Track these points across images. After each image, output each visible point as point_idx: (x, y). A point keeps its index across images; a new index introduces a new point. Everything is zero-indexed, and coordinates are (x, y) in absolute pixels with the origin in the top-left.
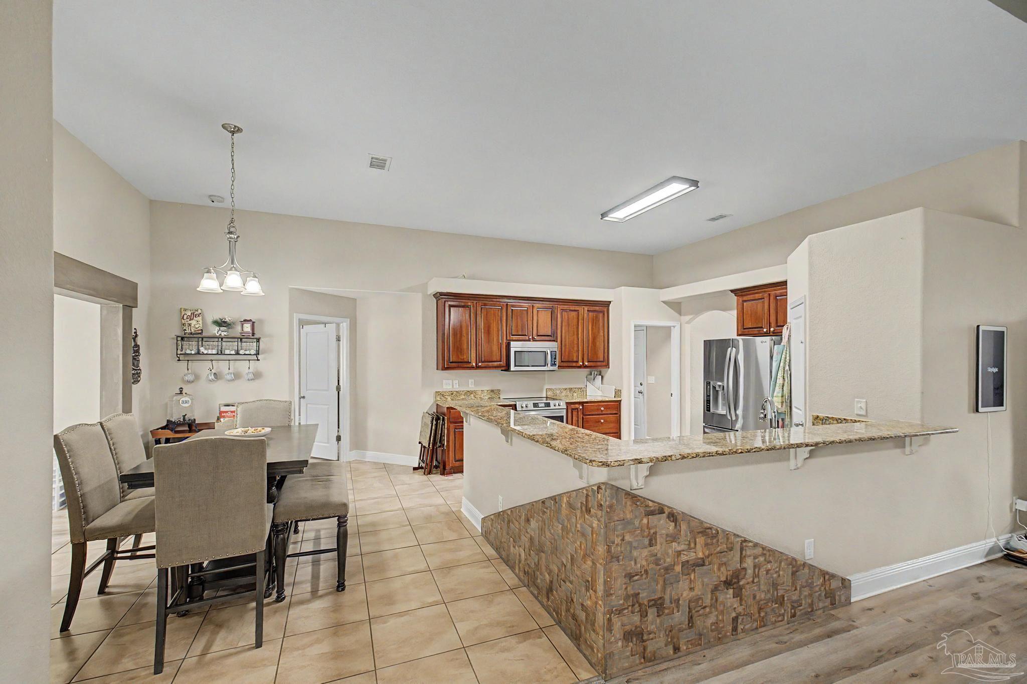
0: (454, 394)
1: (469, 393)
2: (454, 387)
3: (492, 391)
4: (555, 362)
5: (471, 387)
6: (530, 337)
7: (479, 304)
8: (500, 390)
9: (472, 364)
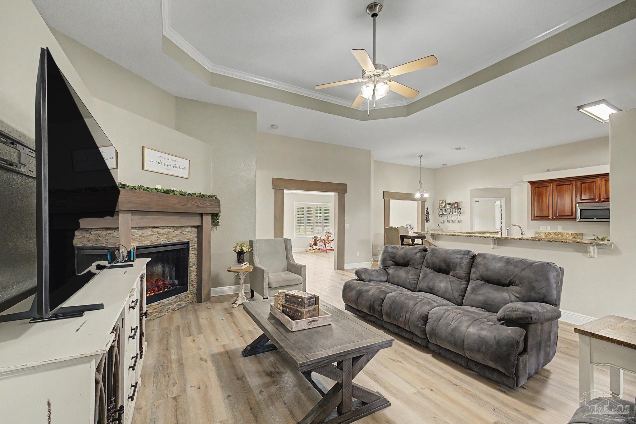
1: (557, 234)
2: (549, 230)
3: (576, 234)
6: (597, 200)
7: (555, 184)
8: (582, 234)
9: (550, 217)
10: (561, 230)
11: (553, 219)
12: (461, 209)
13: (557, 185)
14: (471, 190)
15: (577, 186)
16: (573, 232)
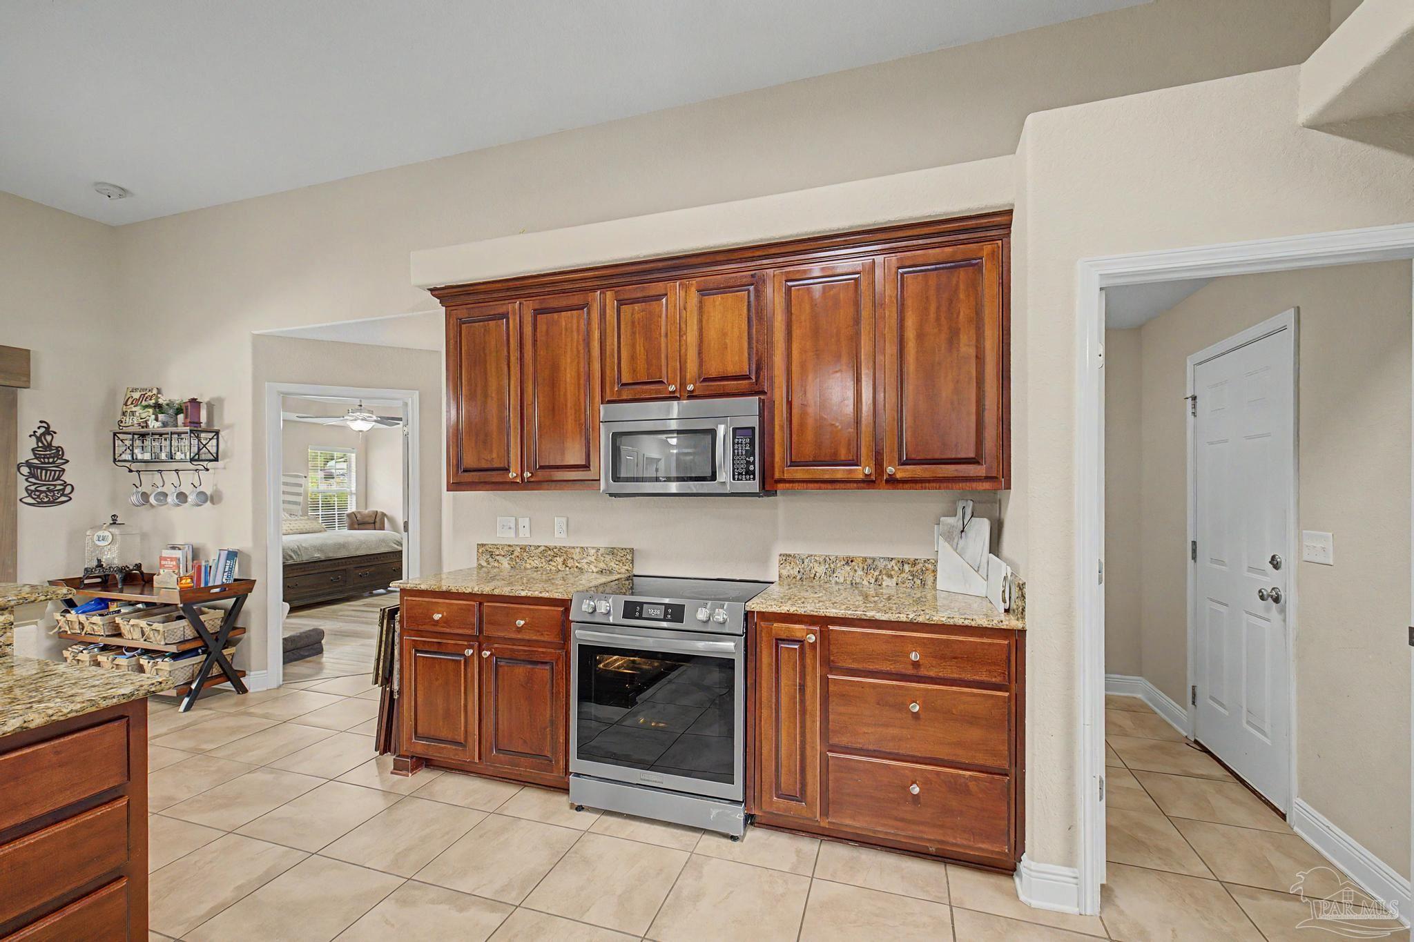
0: (516, 553)
1: (550, 553)
2: (521, 535)
3: (612, 552)
4: (748, 463)
5: (559, 538)
6: (672, 388)
7: (529, 306)
8: (632, 550)
9: (512, 475)
10: (564, 535)
11: (525, 485)
12: (217, 433)
13: (538, 312)
14: (258, 340)
15: (605, 318)
16: (603, 543)
